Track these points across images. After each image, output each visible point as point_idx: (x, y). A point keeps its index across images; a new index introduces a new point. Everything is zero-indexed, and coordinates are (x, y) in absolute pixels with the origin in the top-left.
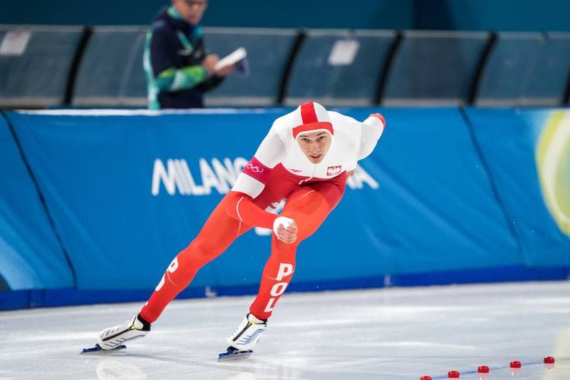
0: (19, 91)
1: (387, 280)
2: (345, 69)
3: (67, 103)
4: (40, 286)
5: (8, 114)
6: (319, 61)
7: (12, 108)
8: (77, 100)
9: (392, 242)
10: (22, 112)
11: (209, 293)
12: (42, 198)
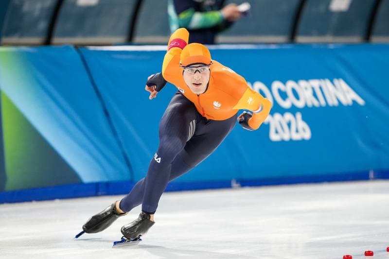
0: (93, 32)
1: (371, 175)
2: (342, 14)
3: (130, 41)
4: (105, 179)
5: (81, 49)
6: (322, 8)
7: (84, 45)
8: (137, 39)
9: (375, 146)
10: (92, 48)
11: (234, 184)
12: (107, 114)
